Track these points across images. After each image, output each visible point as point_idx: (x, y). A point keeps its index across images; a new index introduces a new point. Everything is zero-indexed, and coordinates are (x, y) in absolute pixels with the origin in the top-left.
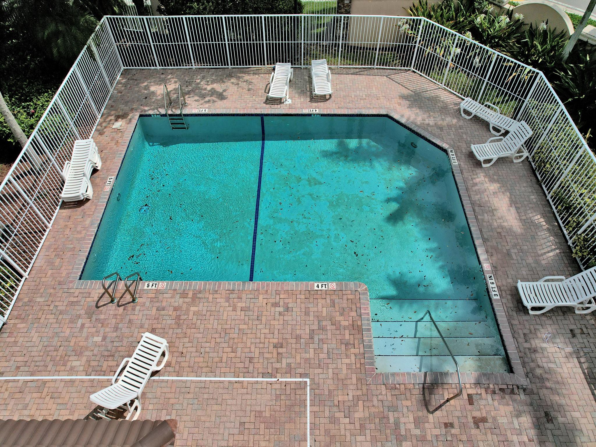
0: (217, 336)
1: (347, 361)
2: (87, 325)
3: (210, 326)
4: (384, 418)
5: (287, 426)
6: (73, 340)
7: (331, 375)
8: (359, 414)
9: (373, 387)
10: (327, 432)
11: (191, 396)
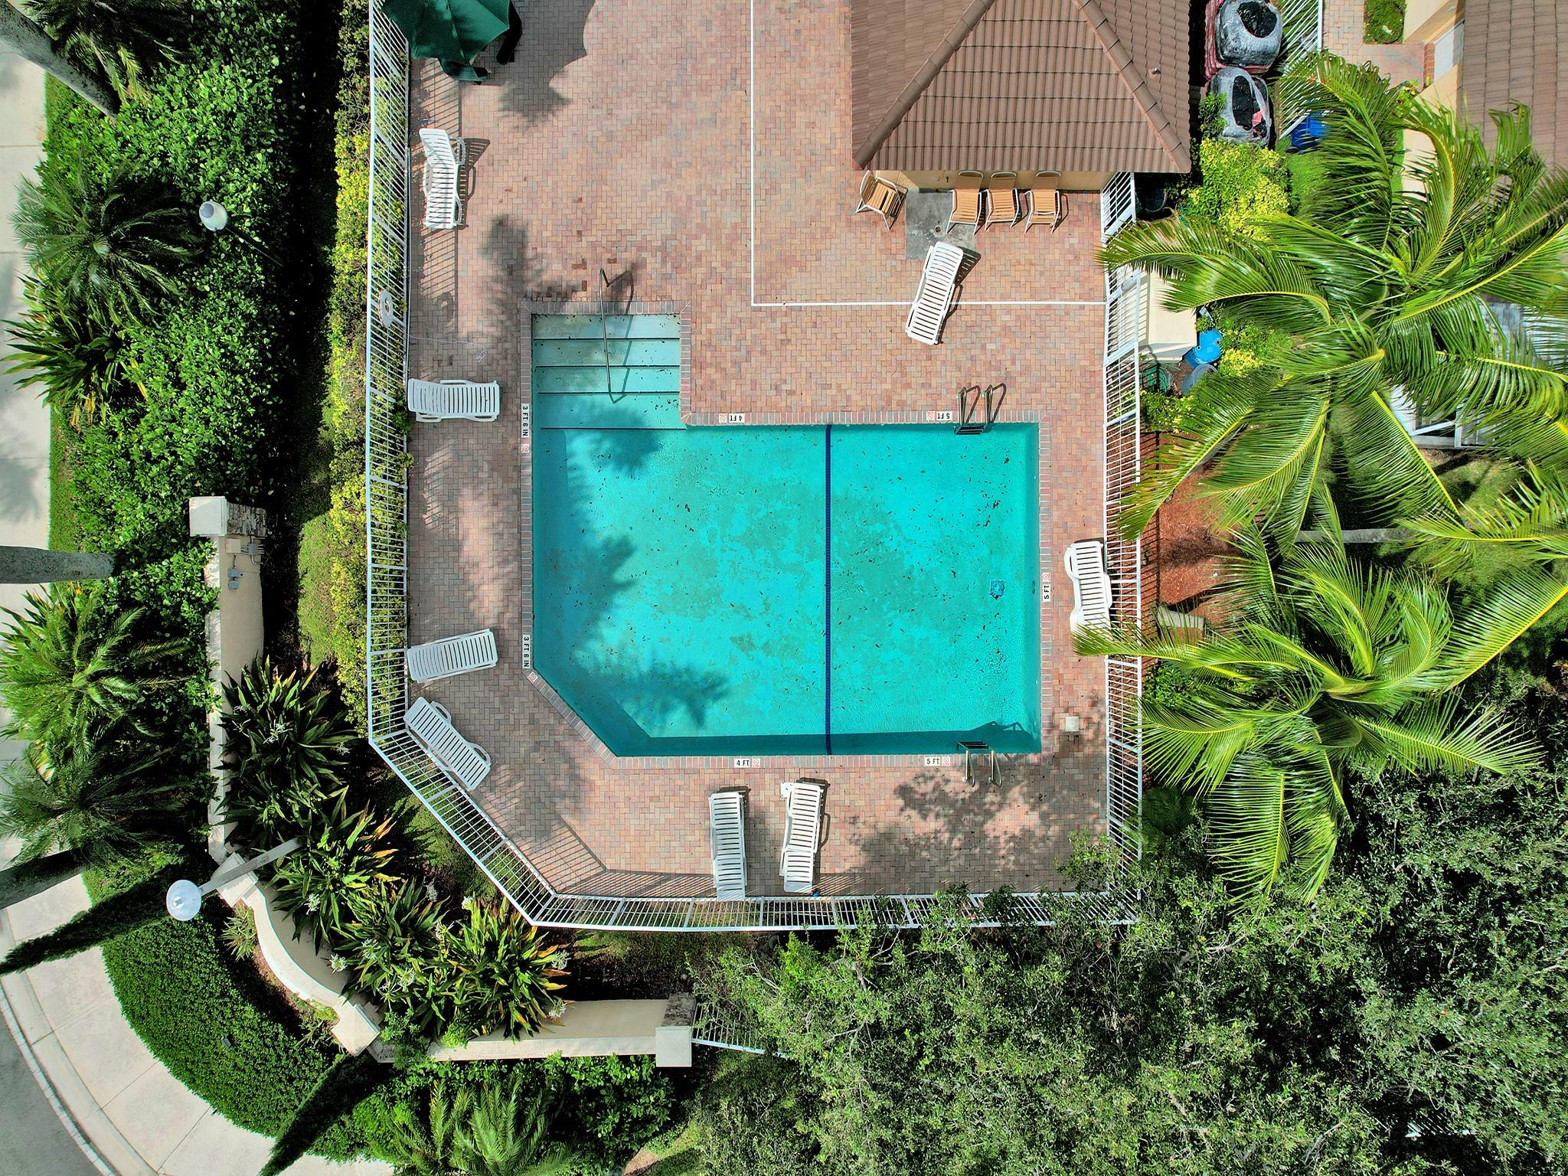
0: (856, 353)
1: (710, 326)
2: (1008, 363)
3: (865, 364)
4: (675, 267)
5: (773, 259)
6: (1018, 345)
7: (729, 310)
8: (700, 272)
9: (685, 298)
10: (734, 253)
11: (875, 285)
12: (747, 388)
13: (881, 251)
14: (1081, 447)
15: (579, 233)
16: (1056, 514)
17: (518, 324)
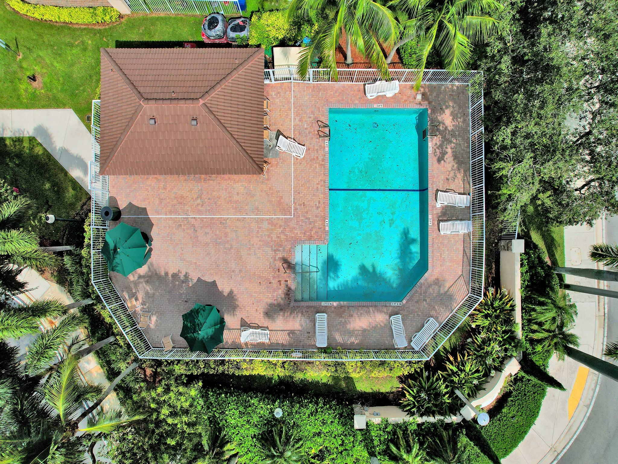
1: (299, 233)
2: (311, 119)
3: (311, 174)
5: (279, 209)
6: (305, 115)
7: (294, 226)
9: (290, 242)
10: (277, 224)
11: (287, 170)
12: (318, 219)
13: (277, 167)
14: (336, 92)
15: (270, 283)
16: (357, 102)
17: (298, 307)
